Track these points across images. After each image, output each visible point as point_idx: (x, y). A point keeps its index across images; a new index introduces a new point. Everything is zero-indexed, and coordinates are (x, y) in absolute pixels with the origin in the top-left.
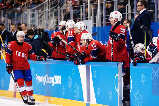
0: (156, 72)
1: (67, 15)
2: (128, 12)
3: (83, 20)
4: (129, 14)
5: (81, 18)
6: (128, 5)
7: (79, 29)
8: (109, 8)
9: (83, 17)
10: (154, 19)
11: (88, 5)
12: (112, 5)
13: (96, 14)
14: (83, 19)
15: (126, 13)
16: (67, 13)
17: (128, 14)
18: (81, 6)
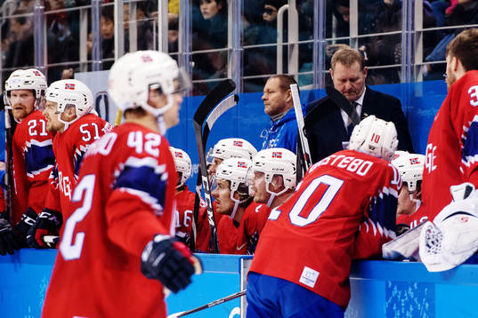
0: (403, 297)
1: (18, 45)
2: (285, 38)
3: (90, 70)
4: (292, 46)
5: (83, 59)
6: (286, 6)
7: (62, 110)
8: (208, 21)
9: (89, 57)
10: (399, 68)
11: (112, 7)
12: (220, 7)
13: (149, 44)
14: (89, 65)
15: (279, 44)
16: (20, 37)
17: (285, 48)
18: (80, 8)
